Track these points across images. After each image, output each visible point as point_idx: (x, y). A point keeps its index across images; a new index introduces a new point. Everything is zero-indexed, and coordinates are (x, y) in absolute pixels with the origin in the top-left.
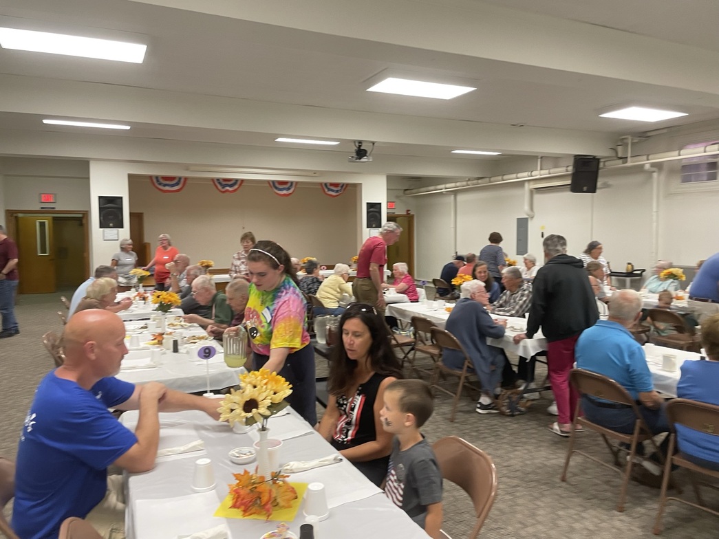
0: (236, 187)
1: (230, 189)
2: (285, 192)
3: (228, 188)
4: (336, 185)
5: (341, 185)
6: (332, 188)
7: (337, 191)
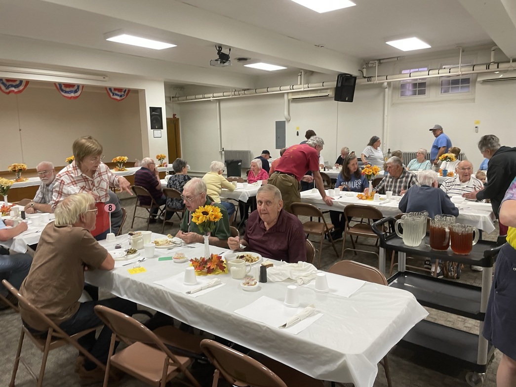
0: (21, 88)
1: (16, 90)
2: (72, 95)
3: (13, 89)
4: (120, 90)
5: (124, 90)
6: (116, 92)
7: (121, 96)
